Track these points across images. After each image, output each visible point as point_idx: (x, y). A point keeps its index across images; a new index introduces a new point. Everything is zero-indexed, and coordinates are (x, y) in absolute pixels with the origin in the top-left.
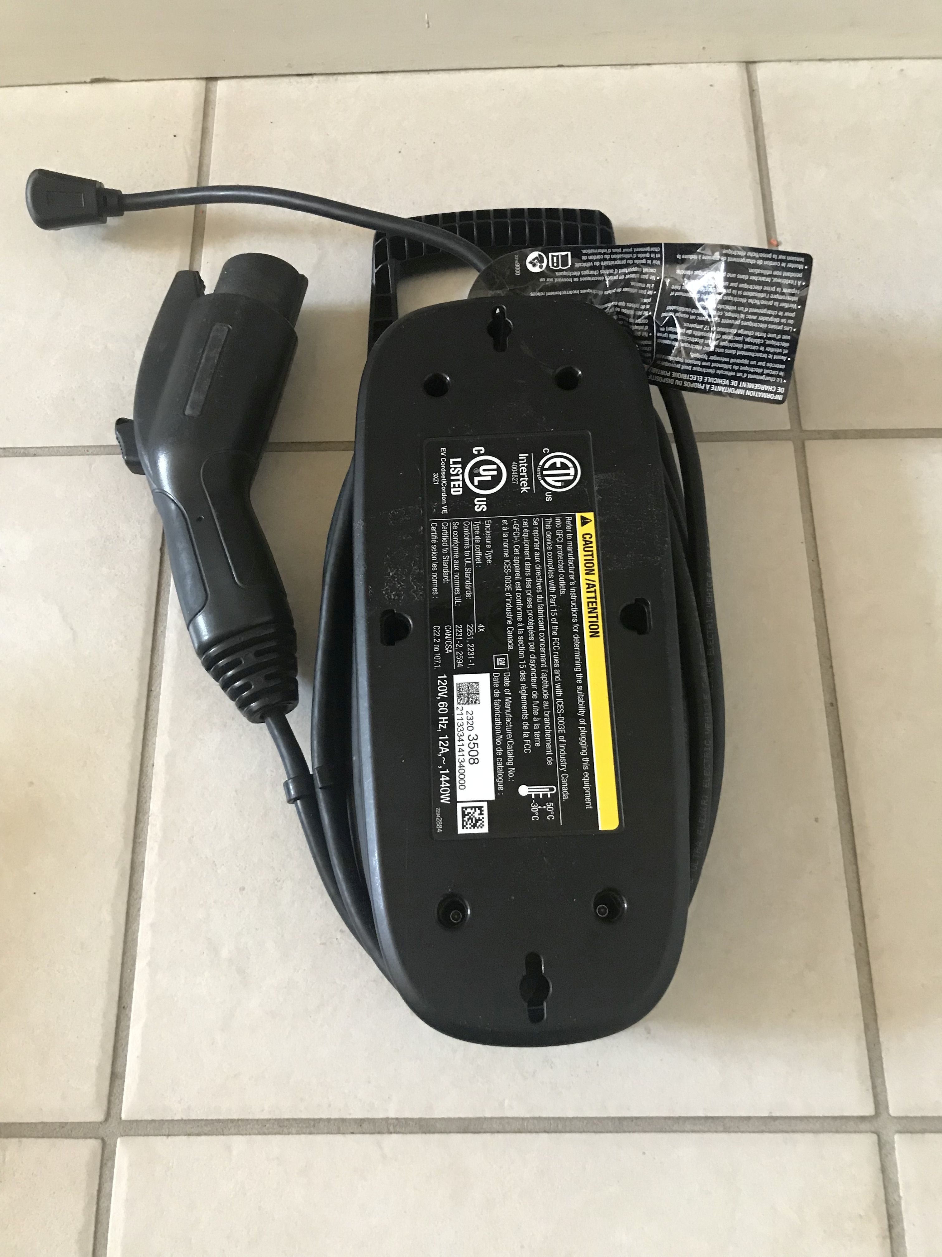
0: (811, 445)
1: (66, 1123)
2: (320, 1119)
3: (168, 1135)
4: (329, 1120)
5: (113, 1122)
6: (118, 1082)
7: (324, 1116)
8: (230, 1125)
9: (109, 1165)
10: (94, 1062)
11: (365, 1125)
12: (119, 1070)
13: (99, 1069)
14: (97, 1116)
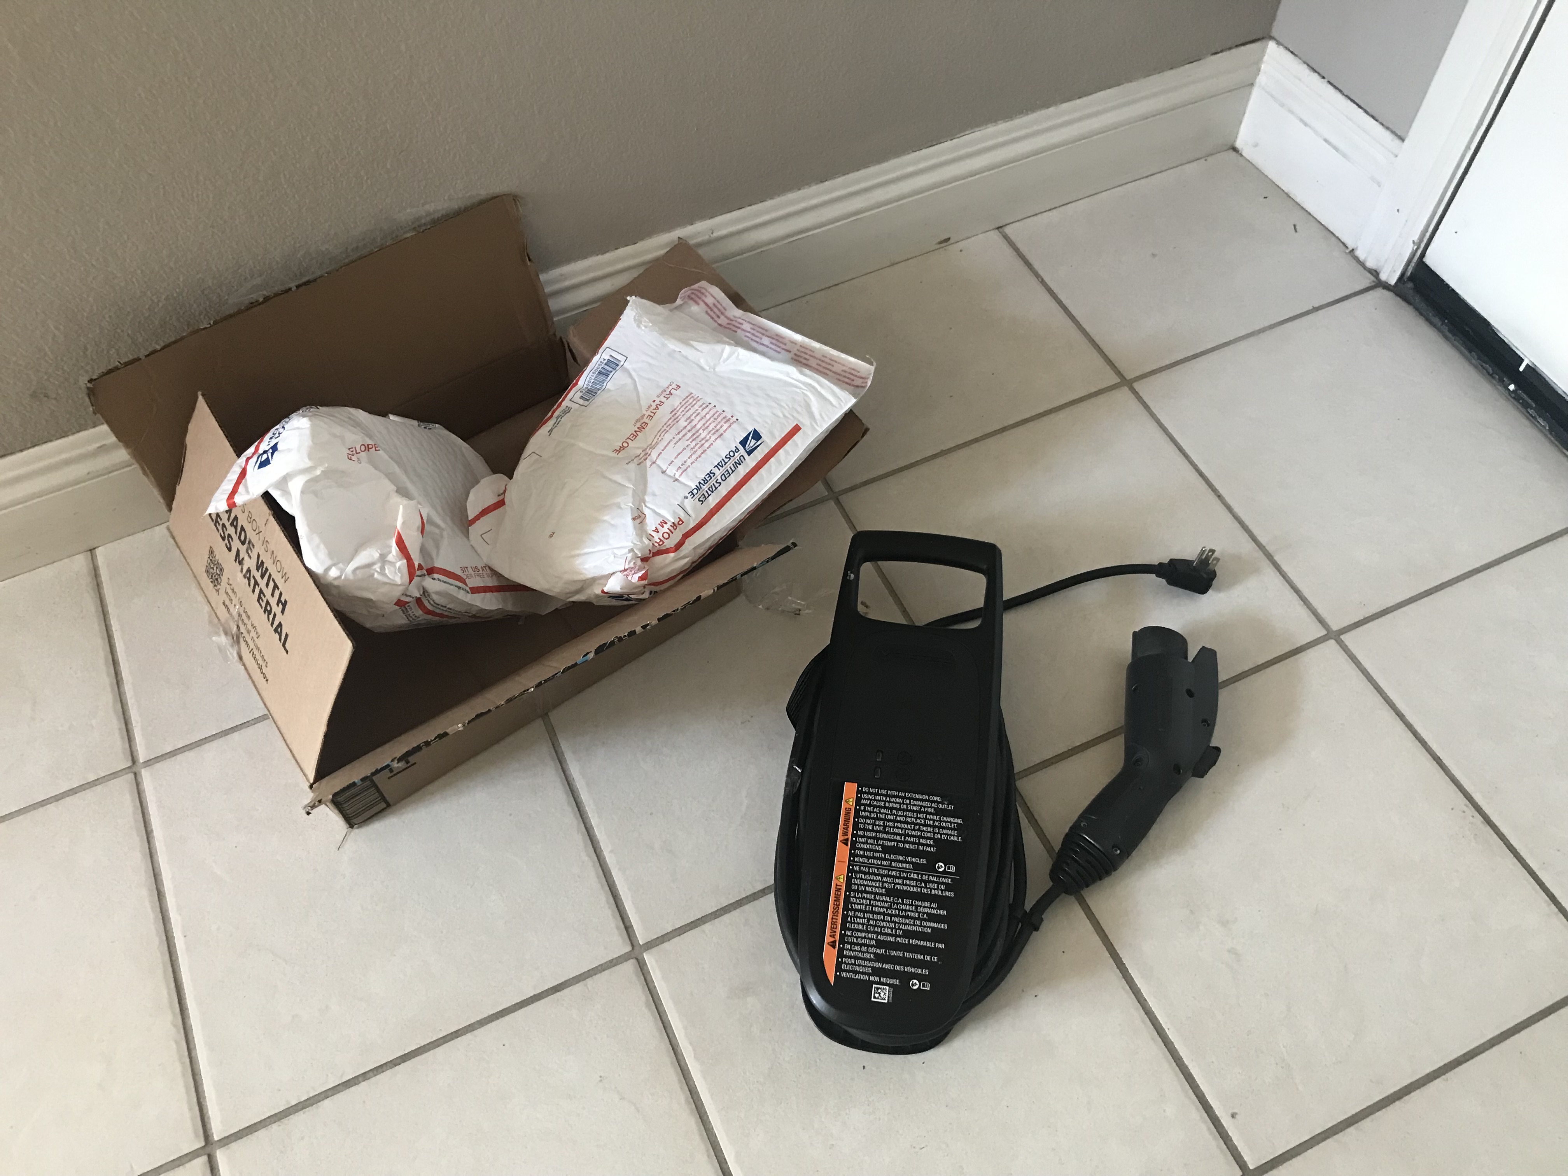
0: (843, 498)
1: (613, 960)
2: (743, 898)
3: (669, 940)
4: (747, 897)
5: (637, 948)
6: (630, 930)
7: (744, 896)
8: (698, 922)
9: (645, 968)
10: (613, 925)
11: (766, 891)
12: (628, 924)
13: (618, 928)
14: (628, 948)
